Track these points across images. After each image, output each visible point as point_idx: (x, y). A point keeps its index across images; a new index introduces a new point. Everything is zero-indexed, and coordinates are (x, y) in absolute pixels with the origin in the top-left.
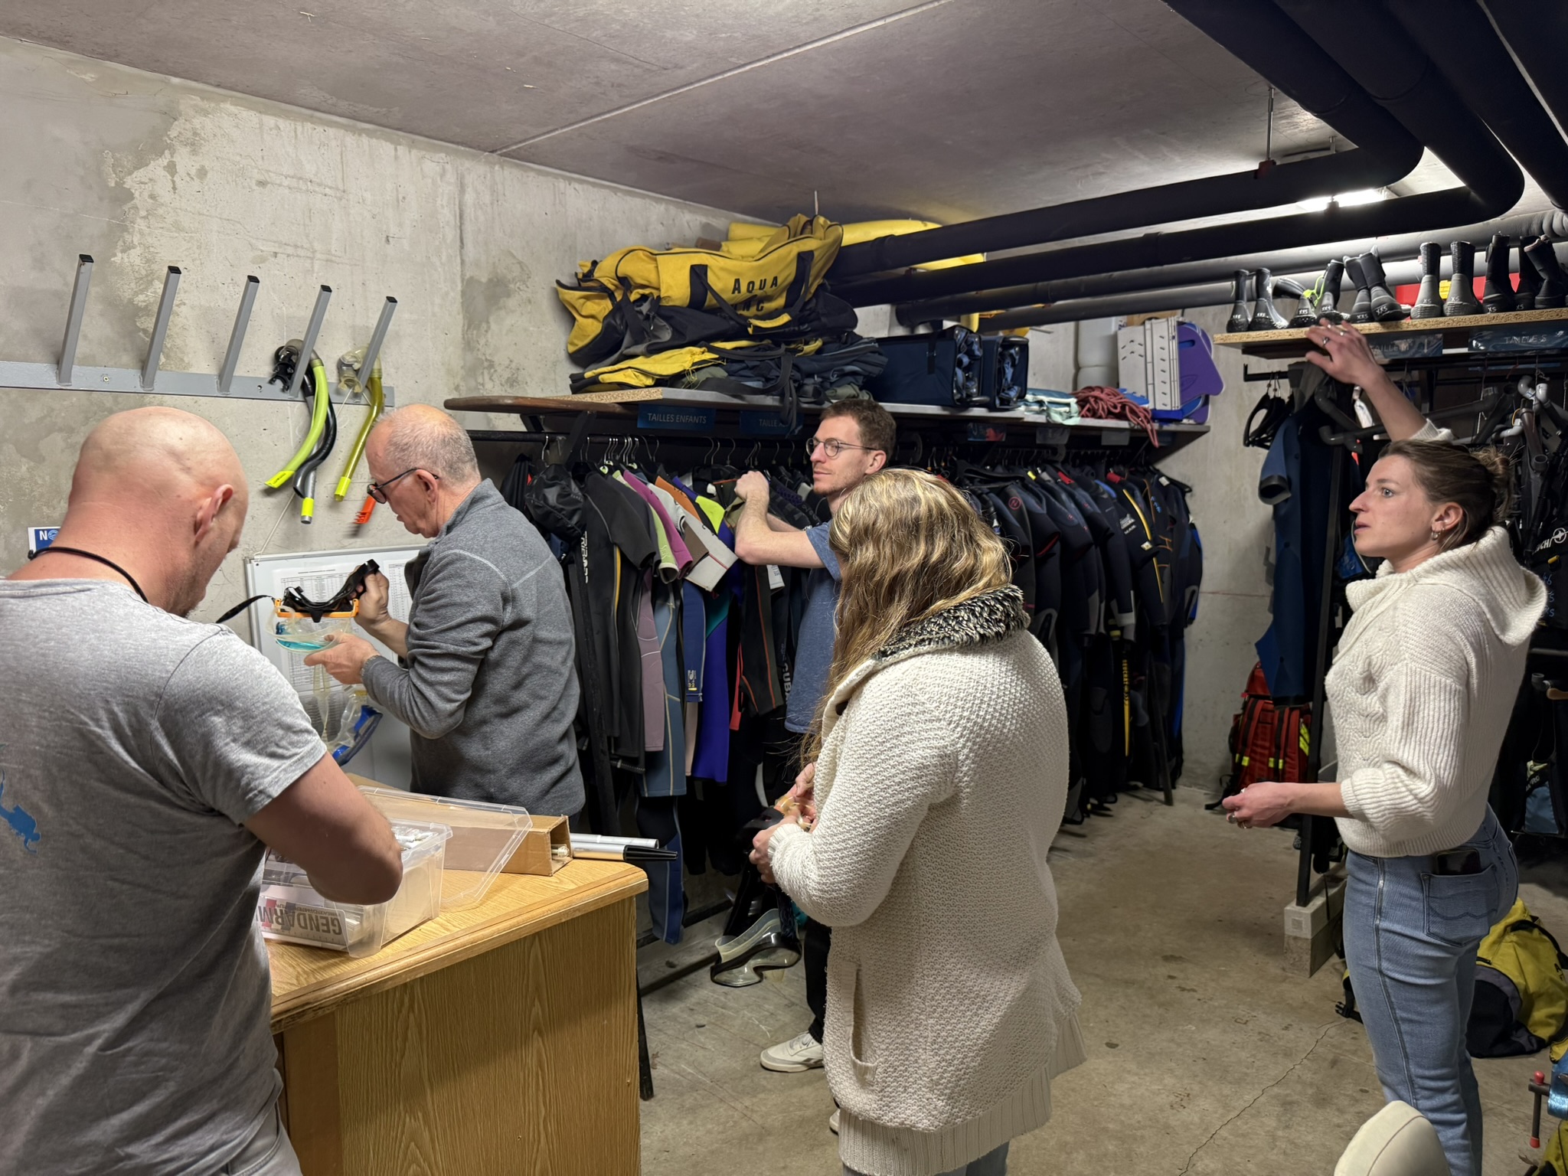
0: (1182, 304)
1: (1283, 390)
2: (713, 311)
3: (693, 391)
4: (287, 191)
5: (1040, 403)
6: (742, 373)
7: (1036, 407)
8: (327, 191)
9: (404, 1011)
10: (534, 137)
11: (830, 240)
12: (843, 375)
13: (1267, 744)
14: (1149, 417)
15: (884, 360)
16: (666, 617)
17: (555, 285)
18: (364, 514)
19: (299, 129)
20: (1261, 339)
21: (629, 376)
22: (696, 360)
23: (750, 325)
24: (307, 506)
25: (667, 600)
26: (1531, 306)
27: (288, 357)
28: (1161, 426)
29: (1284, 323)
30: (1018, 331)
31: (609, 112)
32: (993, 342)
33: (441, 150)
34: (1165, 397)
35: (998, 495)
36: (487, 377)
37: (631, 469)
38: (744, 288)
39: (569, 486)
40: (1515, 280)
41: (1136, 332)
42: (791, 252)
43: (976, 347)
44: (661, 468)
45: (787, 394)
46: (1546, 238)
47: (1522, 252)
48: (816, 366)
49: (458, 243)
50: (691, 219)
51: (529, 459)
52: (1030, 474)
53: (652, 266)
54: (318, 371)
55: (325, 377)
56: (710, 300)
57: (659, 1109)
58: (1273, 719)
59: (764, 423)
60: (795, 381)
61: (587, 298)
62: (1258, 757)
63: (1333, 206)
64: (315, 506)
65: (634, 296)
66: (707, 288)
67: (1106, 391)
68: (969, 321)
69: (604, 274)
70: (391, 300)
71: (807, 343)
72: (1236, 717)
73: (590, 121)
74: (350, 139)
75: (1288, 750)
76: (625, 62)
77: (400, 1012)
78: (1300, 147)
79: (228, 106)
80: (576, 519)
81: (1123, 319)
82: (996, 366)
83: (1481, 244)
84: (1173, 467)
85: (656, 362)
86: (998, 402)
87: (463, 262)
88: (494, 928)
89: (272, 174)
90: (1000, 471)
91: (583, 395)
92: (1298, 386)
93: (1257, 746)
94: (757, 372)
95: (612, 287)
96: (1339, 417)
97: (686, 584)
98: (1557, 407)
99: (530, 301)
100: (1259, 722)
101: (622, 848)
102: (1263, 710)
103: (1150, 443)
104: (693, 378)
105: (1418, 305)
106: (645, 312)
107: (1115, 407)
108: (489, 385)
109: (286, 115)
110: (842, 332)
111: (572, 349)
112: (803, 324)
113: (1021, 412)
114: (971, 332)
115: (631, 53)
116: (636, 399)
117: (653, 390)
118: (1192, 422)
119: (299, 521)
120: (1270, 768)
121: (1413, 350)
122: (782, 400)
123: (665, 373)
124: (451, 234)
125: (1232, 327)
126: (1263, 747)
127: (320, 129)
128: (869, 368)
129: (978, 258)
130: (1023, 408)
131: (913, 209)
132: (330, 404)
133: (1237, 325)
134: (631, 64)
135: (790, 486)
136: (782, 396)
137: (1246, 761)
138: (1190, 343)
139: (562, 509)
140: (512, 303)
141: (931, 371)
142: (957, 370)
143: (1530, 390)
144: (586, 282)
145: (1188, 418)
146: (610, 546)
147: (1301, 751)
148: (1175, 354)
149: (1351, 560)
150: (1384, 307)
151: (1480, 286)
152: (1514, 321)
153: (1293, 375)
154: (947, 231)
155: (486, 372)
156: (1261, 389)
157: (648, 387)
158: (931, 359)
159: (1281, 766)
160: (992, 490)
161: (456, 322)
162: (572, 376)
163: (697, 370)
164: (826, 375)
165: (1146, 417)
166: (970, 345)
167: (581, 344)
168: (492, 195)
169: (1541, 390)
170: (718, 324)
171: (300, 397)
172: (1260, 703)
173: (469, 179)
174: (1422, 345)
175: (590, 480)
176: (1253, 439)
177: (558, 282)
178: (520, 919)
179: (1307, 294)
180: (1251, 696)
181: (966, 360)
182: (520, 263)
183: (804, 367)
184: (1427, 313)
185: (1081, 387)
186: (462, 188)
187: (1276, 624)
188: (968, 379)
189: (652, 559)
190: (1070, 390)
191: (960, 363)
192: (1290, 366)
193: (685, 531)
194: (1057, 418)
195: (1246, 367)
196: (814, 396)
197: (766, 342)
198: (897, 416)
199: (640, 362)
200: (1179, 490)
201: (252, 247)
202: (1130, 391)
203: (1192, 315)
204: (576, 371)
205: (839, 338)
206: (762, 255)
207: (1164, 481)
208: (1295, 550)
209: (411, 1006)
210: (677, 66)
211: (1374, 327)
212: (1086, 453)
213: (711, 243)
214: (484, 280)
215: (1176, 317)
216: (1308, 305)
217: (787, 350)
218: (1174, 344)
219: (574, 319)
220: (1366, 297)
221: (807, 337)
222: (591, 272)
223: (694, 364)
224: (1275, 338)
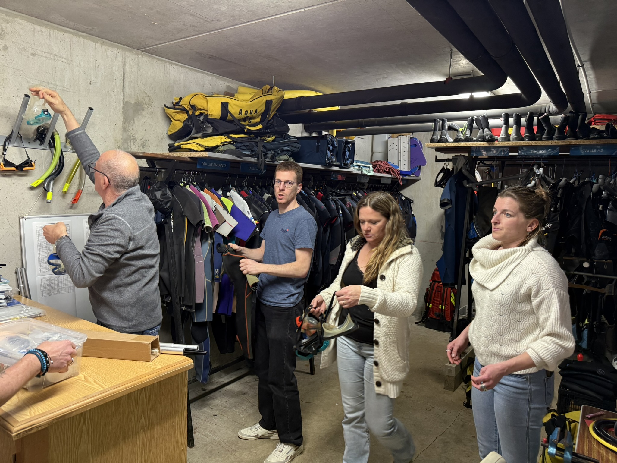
0: (412, 131)
1: (450, 166)
2: (230, 121)
3: (221, 154)
4: (45, 59)
5: (359, 166)
6: (242, 147)
7: (357, 168)
8: (64, 60)
9: (81, 425)
10: (156, 45)
11: (279, 96)
12: (283, 151)
13: (439, 300)
14: (399, 173)
15: (299, 146)
16: (207, 246)
17: (164, 106)
18: (75, 199)
19: (52, 33)
20: (443, 146)
21: (194, 146)
22: (223, 141)
23: (246, 128)
24: (49, 195)
25: (207, 239)
26: (541, 139)
27: (43, 131)
28: (403, 177)
29: (451, 140)
30: (351, 137)
31: (189, 37)
32: (342, 141)
33: (116, 47)
34: (405, 166)
35: (342, 201)
36: (132, 143)
37: (193, 185)
38: (243, 113)
39: (166, 191)
40: (535, 129)
41: (395, 140)
42: (263, 100)
43: (335, 143)
44: (206, 185)
45: (260, 157)
46: (547, 114)
47: (538, 119)
48: (272, 146)
49: (122, 87)
50: (222, 84)
51: (149, 179)
52: (354, 193)
53: (205, 101)
54: (57, 138)
55: (60, 140)
56: (229, 117)
57: (196, 452)
58: (441, 290)
59: (250, 168)
60: (263, 152)
61: (177, 113)
62: (435, 304)
63: (472, 97)
64: (53, 196)
65: (197, 113)
66: (228, 112)
67: (383, 162)
68: (332, 132)
69: (185, 103)
70: (91, 109)
71: (269, 137)
72: (427, 289)
73: (181, 40)
74: (75, 39)
75: (447, 302)
76: (196, 17)
77: (79, 425)
78: (460, 73)
79: (19, 20)
80: (168, 205)
81: (390, 135)
82: (343, 151)
83: (524, 115)
84: (407, 193)
85: (206, 141)
86: (343, 165)
87: (124, 95)
88: (124, 386)
89: (38, 51)
90: (343, 192)
91: (174, 153)
92: (455, 164)
93: (435, 300)
94: (248, 148)
95: (188, 109)
96: (470, 177)
97: (216, 233)
98: (546, 177)
99: (152, 113)
100: (436, 291)
101: (182, 350)
102: (438, 286)
103: (399, 183)
104: (221, 149)
105: (501, 136)
106: (201, 120)
107: (387, 169)
108: (133, 147)
109: (46, 26)
110: (283, 133)
111: (170, 133)
112: (267, 129)
113: (351, 169)
114: (334, 137)
115: (199, 13)
116: (196, 156)
117: (203, 152)
118: (414, 176)
119: (46, 201)
120: (439, 309)
121: (498, 153)
122: (258, 160)
123: (209, 146)
124: (119, 83)
125: (432, 141)
126: (437, 301)
127: (61, 33)
128: (293, 149)
129: (337, 108)
130: (352, 168)
131: (312, 86)
132: (62, 151)
133: (434, 140)
134: (199, 17)
135: (260, 195)
136: (258, 158)
137: (431, 306)
138: (415, 146)
139: (163, 201)
140: (144, 113)
141: (318, 151)
142: (328, 151)
143: (537, 170)
144: (177, 106)
145: (413, 174)
146: (183, 216)
147: (451, 302)
148: (409, 150)
149: (473, 232)
150: (488, 137)
151: (523, 130)
152: (535, 144)
153: (454, 160)
154: (325, 96)
155: (132, 141)
156: (441, 165)
157: (202, 151)
158: (318, 147)
159: (444, 308)
160: (340, 199)
161: (120, 120)
162: (169, 145)
163: (223, 145)
164: (276, 150)
165: (398, 173)
166: (333, 142)
167: (174, 131)
168: (138, 67)
169: (541, 170)
170: (232, 127)
171: (48, 148)
172: (437, 284)
173: (127, 60)
174: (501, 151)
175: (175, 189)
176: (438, 184)
177: (165, 105)
178: (136, 382)
179: (460, 130)
180: (433, 281)
181: (331, 148)
182: (149, 96)
183: (267, 147)
184: (504, 139)
185: (373, 161)
186: (124, 64)
187: (444, 255)
188: (332, 155)
189: (201, 223)
190: (369, 162)
191: (329, 149)
192: (453, 156)
193: (216, 212)
194: (365, 172)
195: (436, 156)
196: (271, 159)
197: (252, 136)
198: (304, 169)
199: (198, 141)
200: (408, 202)
201: (28, 82)
202: (392, 163)
203: (416, 135)
204: (171, 142)
205: (282, 136)
206: (251, 100)
207: (403, 198)
208: (453, 227)
209: (84, 422)
210: (218, 20)
211: (485, 144)
212: (375, 186)
213: (230, 94)
214: (133, 103)
215: (410, 135)
216: (461, 134)
217: (260, 139)
218: (409, 146)
219: (171, 121)
220: (482, 132)
221: (269, 135)
222: (179, 102)
223: (222, 143)
224: (448, 146)
